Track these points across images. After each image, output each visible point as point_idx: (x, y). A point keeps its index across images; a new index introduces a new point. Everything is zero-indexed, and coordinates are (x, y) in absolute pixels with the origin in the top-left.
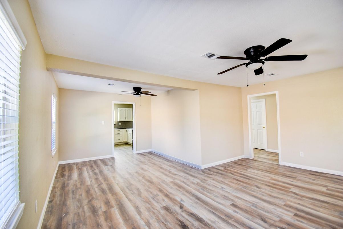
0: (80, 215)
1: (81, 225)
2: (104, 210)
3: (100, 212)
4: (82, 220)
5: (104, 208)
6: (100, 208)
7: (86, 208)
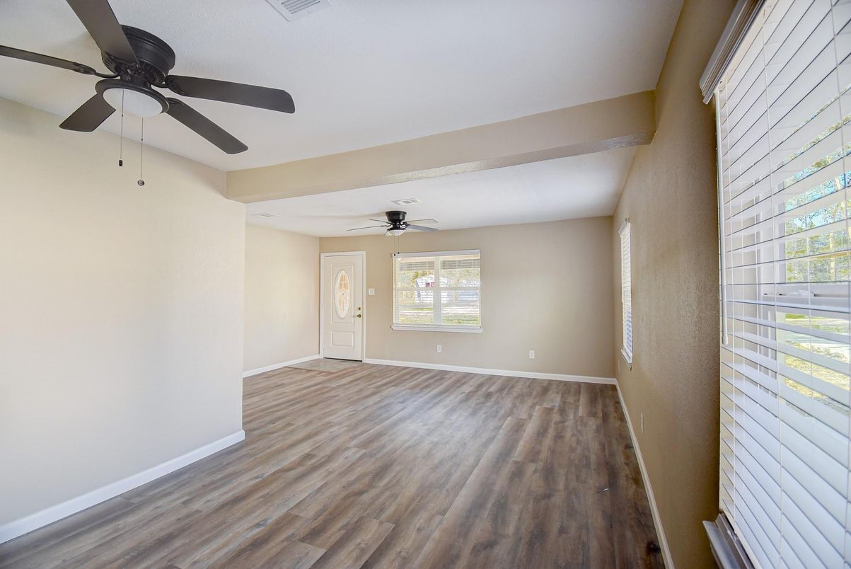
0: (575, 478)
1: (576, 462)
2: (532, 464)
3: (540, 465)
4: (573, 467)
5: (531, 468)
6: (535, 471)
7: (561, 486)
